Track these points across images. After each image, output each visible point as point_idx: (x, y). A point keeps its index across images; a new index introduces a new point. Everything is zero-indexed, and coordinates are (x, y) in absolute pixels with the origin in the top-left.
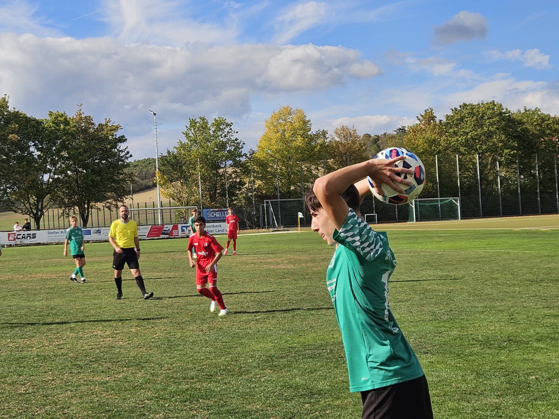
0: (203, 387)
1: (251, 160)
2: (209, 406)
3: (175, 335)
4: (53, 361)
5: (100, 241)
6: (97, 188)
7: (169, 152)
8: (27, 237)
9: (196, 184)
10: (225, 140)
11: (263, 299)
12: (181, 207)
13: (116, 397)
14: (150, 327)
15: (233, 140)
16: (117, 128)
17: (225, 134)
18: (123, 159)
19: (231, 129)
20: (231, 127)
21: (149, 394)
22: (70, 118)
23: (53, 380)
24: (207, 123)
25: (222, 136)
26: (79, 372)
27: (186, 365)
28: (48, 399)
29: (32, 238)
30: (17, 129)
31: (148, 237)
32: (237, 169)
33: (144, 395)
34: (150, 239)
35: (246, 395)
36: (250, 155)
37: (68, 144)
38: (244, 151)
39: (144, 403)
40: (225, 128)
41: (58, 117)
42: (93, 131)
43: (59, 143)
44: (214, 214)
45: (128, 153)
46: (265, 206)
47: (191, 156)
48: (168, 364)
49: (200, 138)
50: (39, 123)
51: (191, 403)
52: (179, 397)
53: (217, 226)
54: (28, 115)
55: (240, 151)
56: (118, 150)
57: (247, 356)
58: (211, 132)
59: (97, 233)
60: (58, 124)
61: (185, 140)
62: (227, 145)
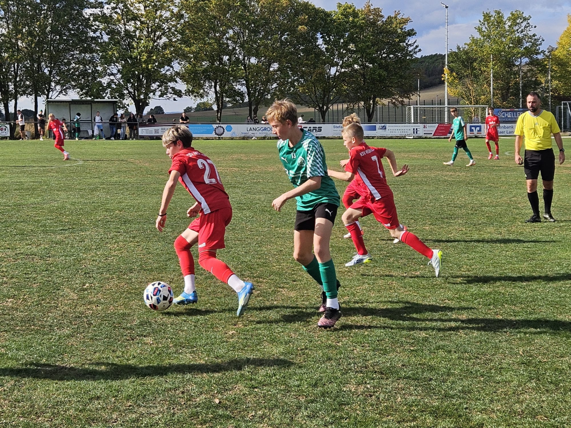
0: (507, 292)
1: (549, 58)
2: (515, 312)
3: (472, 236)
4: (348, 253)
5: (385, 138)
6: (384, 83)
7: (459, 48)
8: (313, 130)
9: (487, 82)
10: (521, 35)
11: (566, 205)
12: (470, 106)
13: (415, 294)
14: (445, 227)
15: (531, 36)
16: (406, 21)
17: (522, 30)
18: (411, 53)
19: (528, 24)
20: (529, 21)
21: (450, 294)
22: (359, 10)
23: (349, 272)
24: (502, 17)
25: (519, 31)
26: (374, 266)
27: (487, 268)
28: (345, 290)
29: (318, 131)
30: (306, 21)
31: (434, 135)
32: (533, 68)
33: (444, 294)
34: (436, 138)
35: (556, 305)
36: (548, 52)
37: (356, 37)
38: (542, 48)
39: (445, 303)
40: (522, 22)
41: (347, 9)
42: (381, 24)
43: (347, 36)
44: (506, 115)
45: (417, 47)
46: (562, 108)
47: (483, 52)
48: (467, 265)
49: (494, 33)
50: (328, 15)
51: (495, 306)
52: (482, 300)
53: (508, 128)
54: (316, 7)
55: (538, 48)
56: (406, 44)
57: (554, 264)
58: (506, 26)
59: (382, 129)
60: (346, 16)
61: (477, 36)
62: (524, 41)
